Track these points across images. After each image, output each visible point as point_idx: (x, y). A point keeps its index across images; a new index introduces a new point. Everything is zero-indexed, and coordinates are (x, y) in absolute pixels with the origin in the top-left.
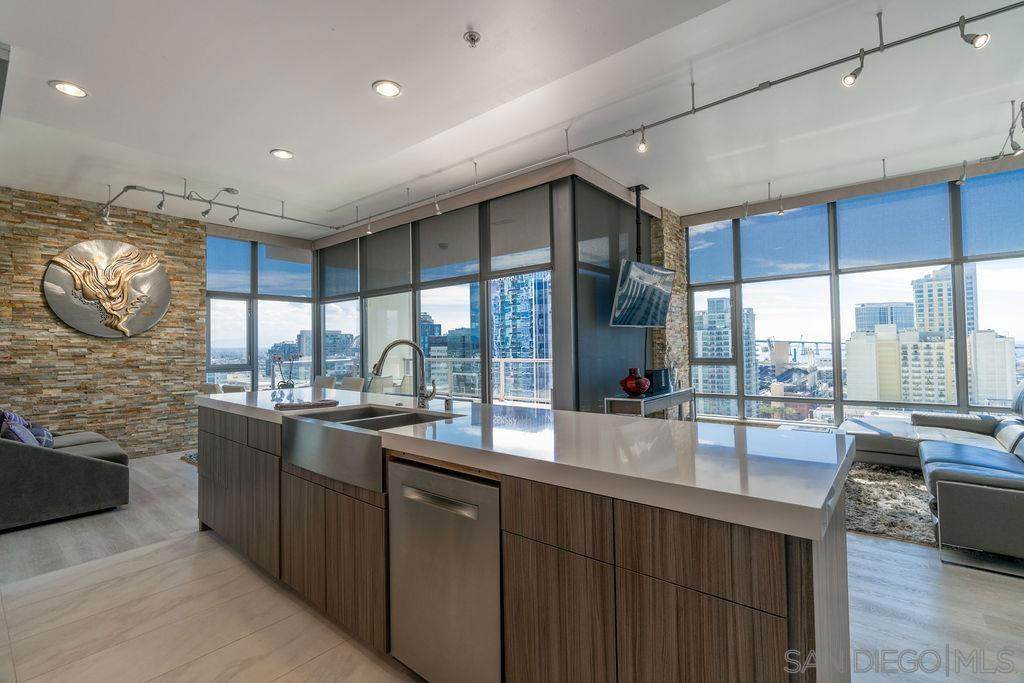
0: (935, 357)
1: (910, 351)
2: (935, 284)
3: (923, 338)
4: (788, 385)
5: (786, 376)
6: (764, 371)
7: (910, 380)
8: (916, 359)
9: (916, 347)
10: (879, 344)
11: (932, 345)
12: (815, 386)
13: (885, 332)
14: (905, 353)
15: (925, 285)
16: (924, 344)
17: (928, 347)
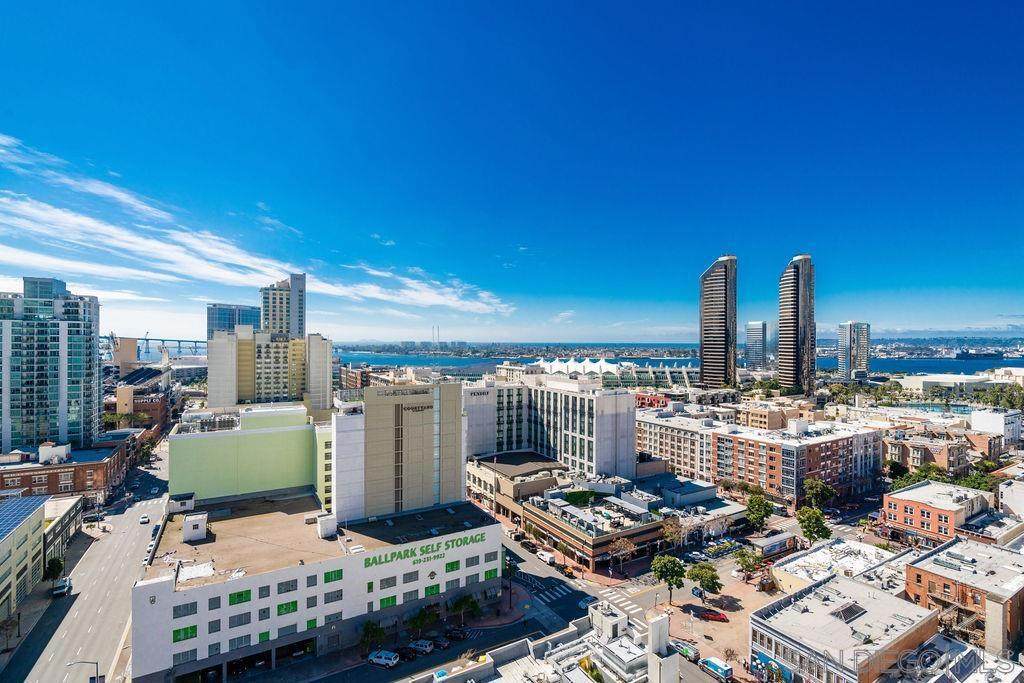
0: (281, 355)
1: (263, 350)
2: (278, 292)
3: (273, 339)
4: (138, 387)
5: (133, 377)
6: (107, 371)
7: (263, 376)
8: (268, 357)
9: (268, 346)
10: (240, 343)
11: (280, 344)
12: (169, 387)
13: (244, 332)
14: (260, 352)
15: (271, 292)
16: (274, 344)
17: (277, 347)
